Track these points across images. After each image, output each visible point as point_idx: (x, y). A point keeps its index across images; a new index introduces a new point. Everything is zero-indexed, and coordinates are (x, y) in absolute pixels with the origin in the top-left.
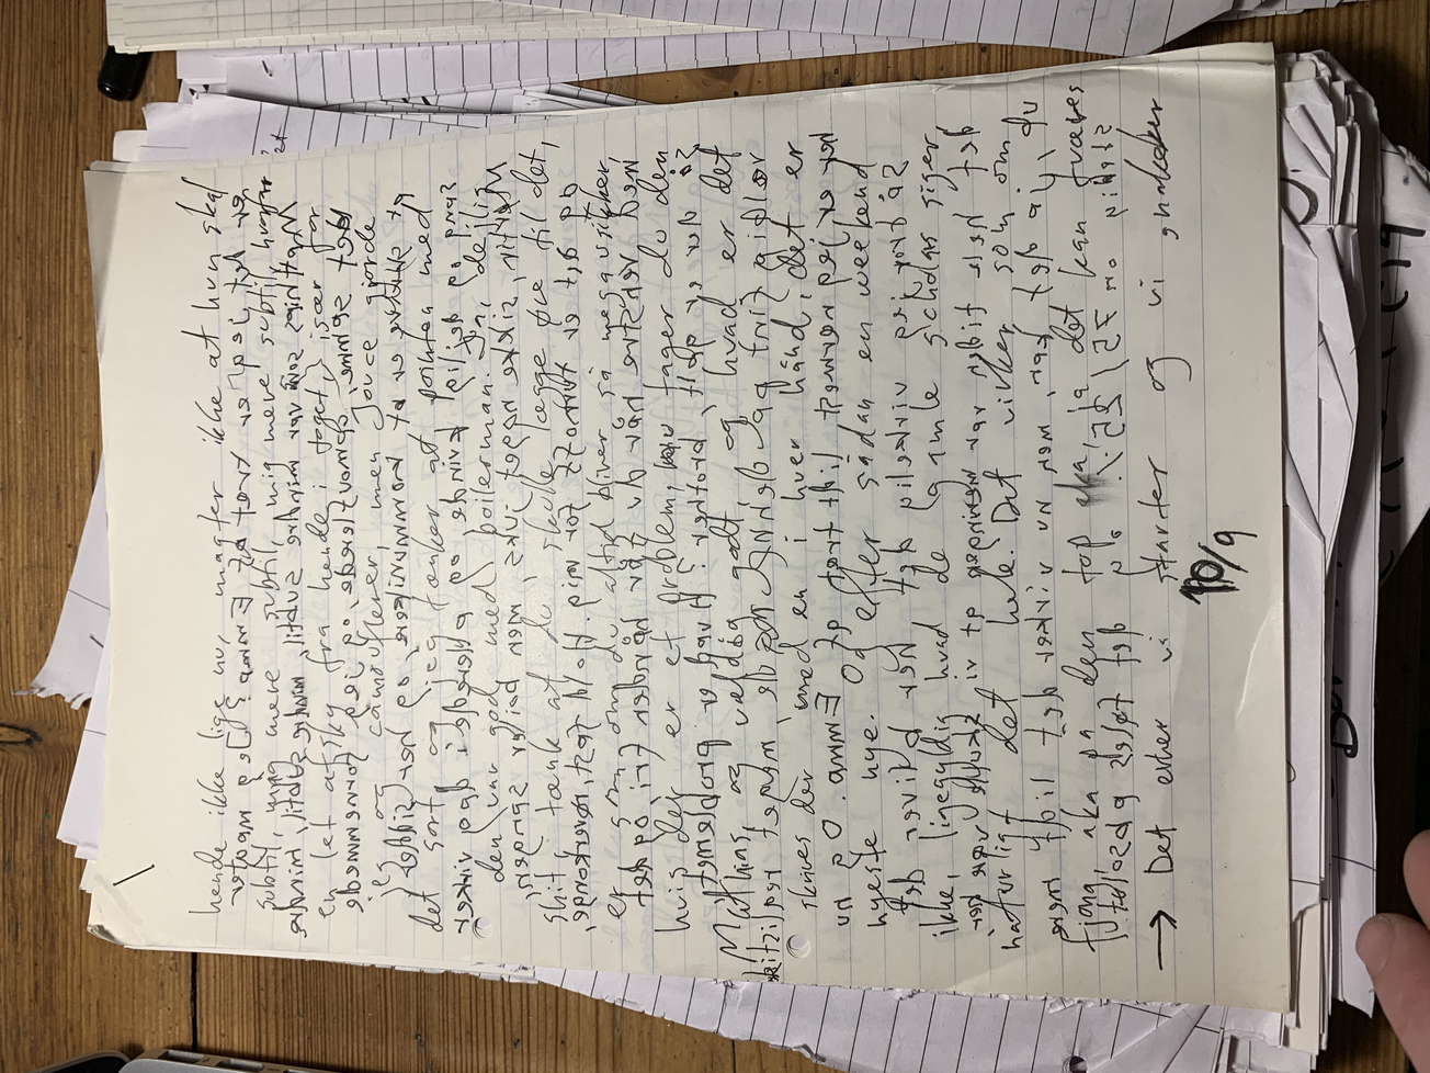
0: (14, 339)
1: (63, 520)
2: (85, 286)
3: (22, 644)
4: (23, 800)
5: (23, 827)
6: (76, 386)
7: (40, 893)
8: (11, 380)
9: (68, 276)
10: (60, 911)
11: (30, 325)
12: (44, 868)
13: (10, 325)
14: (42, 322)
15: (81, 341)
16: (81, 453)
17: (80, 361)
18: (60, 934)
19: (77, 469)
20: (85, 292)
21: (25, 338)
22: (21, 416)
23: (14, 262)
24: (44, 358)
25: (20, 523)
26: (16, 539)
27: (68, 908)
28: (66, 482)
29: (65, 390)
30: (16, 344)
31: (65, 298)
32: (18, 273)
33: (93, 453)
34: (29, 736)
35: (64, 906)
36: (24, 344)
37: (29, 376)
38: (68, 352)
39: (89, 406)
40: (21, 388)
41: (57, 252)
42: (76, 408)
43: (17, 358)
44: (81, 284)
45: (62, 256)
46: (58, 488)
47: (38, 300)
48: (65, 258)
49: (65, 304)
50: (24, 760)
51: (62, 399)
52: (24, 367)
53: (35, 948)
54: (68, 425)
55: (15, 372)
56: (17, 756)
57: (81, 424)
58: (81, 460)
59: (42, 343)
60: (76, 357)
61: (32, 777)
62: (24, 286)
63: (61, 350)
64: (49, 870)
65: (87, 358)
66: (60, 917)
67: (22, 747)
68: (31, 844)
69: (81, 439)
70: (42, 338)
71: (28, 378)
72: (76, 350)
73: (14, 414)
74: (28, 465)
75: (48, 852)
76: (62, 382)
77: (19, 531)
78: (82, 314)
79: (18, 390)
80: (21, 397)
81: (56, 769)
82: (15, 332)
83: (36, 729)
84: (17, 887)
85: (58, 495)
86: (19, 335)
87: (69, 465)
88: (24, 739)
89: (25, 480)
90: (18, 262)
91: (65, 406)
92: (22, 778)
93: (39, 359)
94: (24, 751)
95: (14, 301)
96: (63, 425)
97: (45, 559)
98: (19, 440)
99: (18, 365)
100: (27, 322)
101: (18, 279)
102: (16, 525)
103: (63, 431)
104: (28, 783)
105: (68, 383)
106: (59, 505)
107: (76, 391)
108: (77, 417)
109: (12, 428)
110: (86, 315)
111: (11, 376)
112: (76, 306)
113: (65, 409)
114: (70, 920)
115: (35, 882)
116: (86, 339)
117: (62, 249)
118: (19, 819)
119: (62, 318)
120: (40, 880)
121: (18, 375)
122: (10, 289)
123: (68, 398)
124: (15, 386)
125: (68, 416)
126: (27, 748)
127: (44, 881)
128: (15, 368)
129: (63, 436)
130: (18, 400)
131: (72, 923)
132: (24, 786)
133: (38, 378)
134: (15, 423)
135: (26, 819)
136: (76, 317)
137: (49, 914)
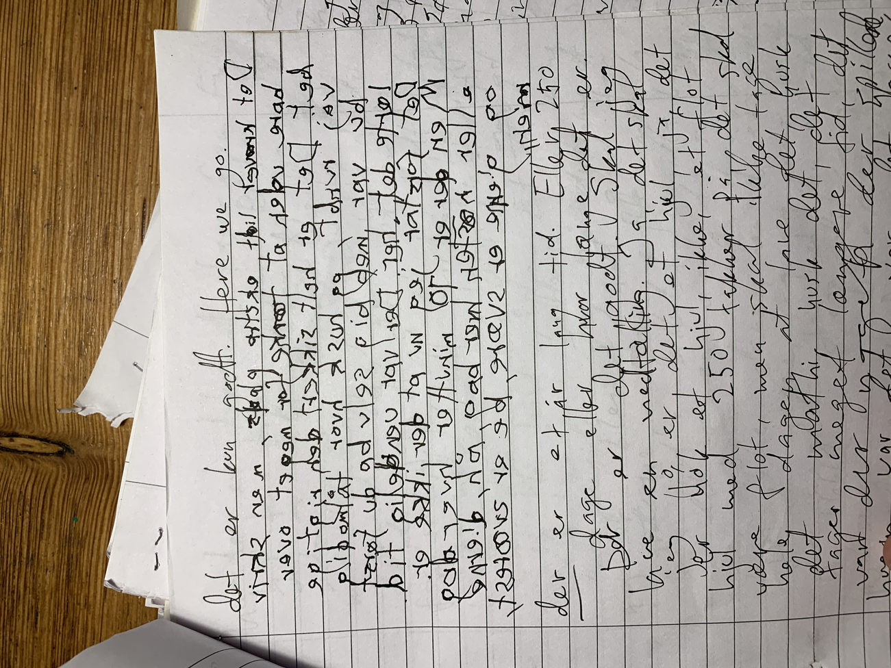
0: (70, 88)
1: (110, 259)
2: (147, 48)
3: (59, 367)
4: (51, 505)
5: (49, 527)
6: (131, 137)
7: (62, 585)
8: (63, 126)
9: (130, 37)
10: (82, 602)
11: (87, 77)
12: (69, 564)
13: (66, 75)
14: (100, 76)
15: (140, 97)
16: (133, 199)
17: (138, 116)
18: (80, 621)
19: (128, 213)
20: (147, 53)
21: (80, 88)
22: (73, 160)
23: (74, 18)
24: (100, 108)
25: (64, 258)
26: (59, 272)
27: (91, 599)
28: (115, 224)
29: (120, 141)
30: (71, 94)
31: (125, 56)
32: (78, 27)
33: (145, 200)
34: (61, 448)
35: (87, 597)
36: (80, 94)
37: (82, 124)
38: (125, 106)
39: (144, 158)
40: (74, 135)
41: (120, 13)
42: (130, 157)
43: (72, 106)
44: (143, 45)
45: (125, 17)
46: (107, 228)
47: (97, 56)
48: (128, 20)
49: (125, 62)
50: (55, 469)
51: (116, 148)
52: (78, 115)
53: (54, 633)
54: (121, 173)
55: (68, 120)
56: (47, 466)
57: (134, 173)
58: (133, 205)
59: (98, 95)
60: (133, 112)
61: (62, 485)
62: (83, 40)
63: (118, 104)
64: (74, 567)
65: (145, 114)
66: (82, 607)
67: (53, 458)
68: (57, 543)
69: (133, 187)
70: (99, 91)
71: (81, 125)
72: (134, 105)
73: (65, 159)
74: (76, 205)
75: (74, 551)
76: (117, 134)
77: (64, 265)
78: (143, 73)
79: (70, 137)
80: (74, 142)
81: (87, 479)
82: (71, 82)
83: (69, 442)
84: (40, 580)
85: (106, 236)
86: (75, 85)
87: (119, 209)
88: (56, 451)
89: (73, 219)
90: (77, 17)
91: (119, 155)
92: (51, 486)
93: (94, 110)
94: (55, 462)
95: (71, 54)
96: (115, 173)
97: (89, 292)
98: (68, 182)
99: (72, 113)
100: (84, 74)
101: (76, 33)
102: (61, 258)
103: (114, 177)
104: (57, 490)
105: (123, 134)
106: (105, 243)
107: (131, 143)
108: (130, 168)
109: (61, 171)
110: (146, 75)
111: (63, 121)
112: (137, 65)
113: (119, 158)
114: (92, 610)
115: (58, 577)
116: (144, 95)
117: (126, 11)
118: (46, 521)
119: (121, 74)
120: (64, 575)
121: (71, 121)
122: (68, 41)
123: (122, 148)
124: (67, 131)
125: (121, 164)
126: (59, 459)
127: (68, 576)
128: (69, 115)
129: (114, 182)
130: (70, 145)
131: (94, 612)
132: (53, 492)
133: (93, 127)
134: (65, 166)
135: (53, 522)
136: (135, 75)
137: (70, 605)
